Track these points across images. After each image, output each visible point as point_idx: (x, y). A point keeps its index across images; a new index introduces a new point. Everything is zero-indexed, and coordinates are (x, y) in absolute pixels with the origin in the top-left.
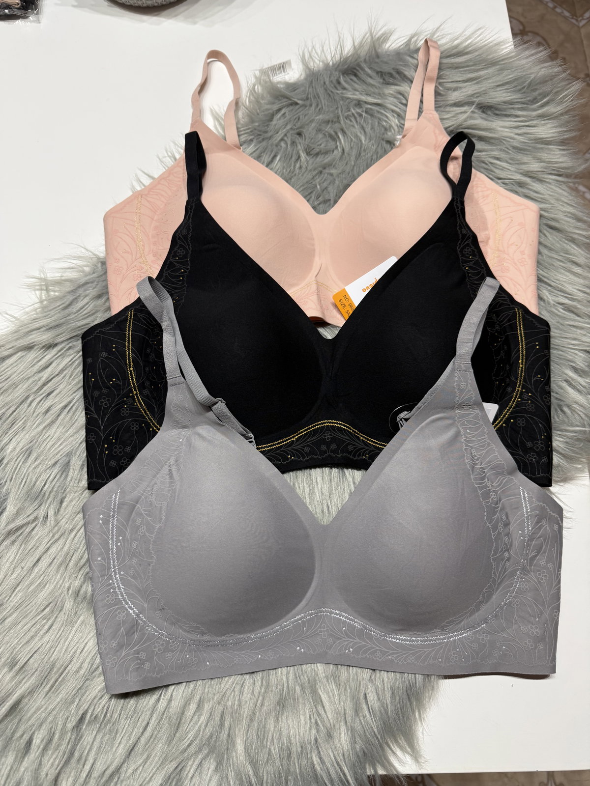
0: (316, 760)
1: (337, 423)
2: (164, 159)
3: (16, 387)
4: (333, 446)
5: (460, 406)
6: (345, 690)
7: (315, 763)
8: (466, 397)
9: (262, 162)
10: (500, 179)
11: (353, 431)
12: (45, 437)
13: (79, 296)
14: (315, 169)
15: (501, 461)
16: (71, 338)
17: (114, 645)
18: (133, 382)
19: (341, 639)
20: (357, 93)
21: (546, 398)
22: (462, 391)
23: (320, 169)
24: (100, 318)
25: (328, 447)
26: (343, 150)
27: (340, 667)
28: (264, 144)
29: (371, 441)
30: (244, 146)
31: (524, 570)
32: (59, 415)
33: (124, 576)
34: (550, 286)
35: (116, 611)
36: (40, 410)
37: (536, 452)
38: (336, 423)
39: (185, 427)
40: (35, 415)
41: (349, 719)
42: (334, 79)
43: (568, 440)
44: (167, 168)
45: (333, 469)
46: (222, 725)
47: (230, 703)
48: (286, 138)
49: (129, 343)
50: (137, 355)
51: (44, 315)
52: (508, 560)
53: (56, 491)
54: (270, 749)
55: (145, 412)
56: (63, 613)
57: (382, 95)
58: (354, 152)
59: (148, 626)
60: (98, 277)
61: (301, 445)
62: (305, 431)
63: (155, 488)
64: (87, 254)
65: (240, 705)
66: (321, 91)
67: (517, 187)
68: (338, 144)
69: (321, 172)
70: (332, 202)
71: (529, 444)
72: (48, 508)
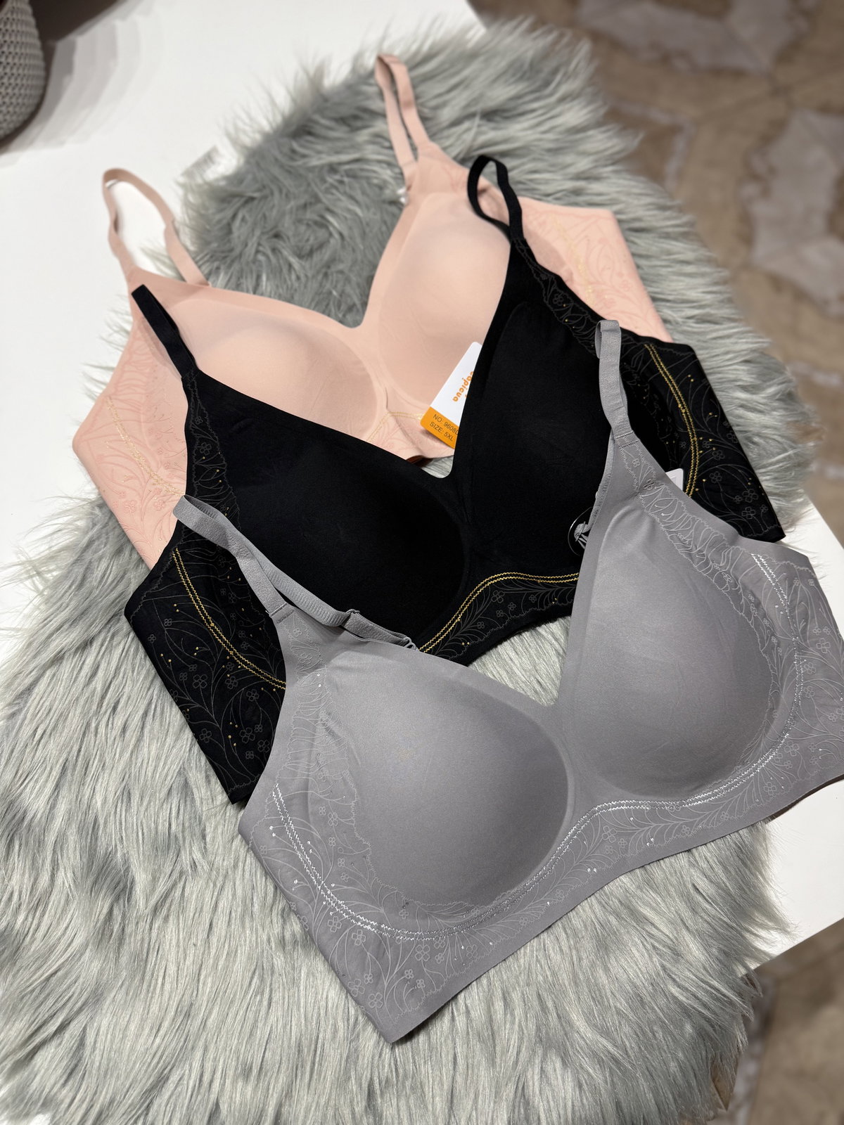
0: (674, 990)
1: (502, 577)
2: (111, 339)
3: (66, 719)
4: (512, 606)
5: (642, 490)
6: (668, 891)
7: (677, 994)
8: (645, 476)
9: (245, 290)
10: (548, 195)
11: (525, 577)
12: (139, 764)
13: (90, 562)
14: (318, 272)
15: (717, 533)
16: (109, 621)
17: (369, 979)
18: (223, 640)
19: (632, 834)
20: (323, 156)
21: (730, 436)
22: (637, 469)
23: (324, 270)
24: (135, 580)
25: (506, 610)
26: (341, 235)
27: (648, 867)
28: (236, 266)
29: (551, 580)
30: (211, 279)
31: (801, 649)
32: (143, 728)
33: (338, 887)
34: (668, 301)
35: (349, 936)
36: (114, 733)
37: (750, 505)
38: (500, 577)
39: (316, 667)
40: (110, 742)
41: (689, 923)
42: (286, 150)
43: (776, 475)
44: (122, 349)
45: (523, 634)
46: (544, 1008)
47: (540, 978)
48: (261, 248)
49: (192, 593)
50: (210, 605)
51: (55, 607)
52: (779, 645)
53: (190, 827)
54: (615, 1007)
55: (257, 671)
56: (276, 975)
57: (355, 147)
58: (356, 232)
59: (398, 935)
60: (104, 527)
61: (471, 623)
62: (466, 604)
63: (321, 760)
64: (72, 503)
65: (554, 974)
66: (276, 171)
67: (574, 197)
68: (331, 229)
69: (326, 275)
70: (359, 306)
71: (738, 499)
72: (190, 854)
